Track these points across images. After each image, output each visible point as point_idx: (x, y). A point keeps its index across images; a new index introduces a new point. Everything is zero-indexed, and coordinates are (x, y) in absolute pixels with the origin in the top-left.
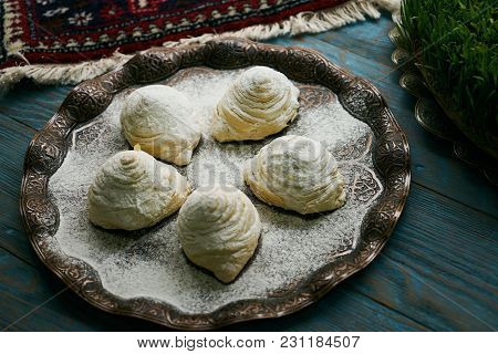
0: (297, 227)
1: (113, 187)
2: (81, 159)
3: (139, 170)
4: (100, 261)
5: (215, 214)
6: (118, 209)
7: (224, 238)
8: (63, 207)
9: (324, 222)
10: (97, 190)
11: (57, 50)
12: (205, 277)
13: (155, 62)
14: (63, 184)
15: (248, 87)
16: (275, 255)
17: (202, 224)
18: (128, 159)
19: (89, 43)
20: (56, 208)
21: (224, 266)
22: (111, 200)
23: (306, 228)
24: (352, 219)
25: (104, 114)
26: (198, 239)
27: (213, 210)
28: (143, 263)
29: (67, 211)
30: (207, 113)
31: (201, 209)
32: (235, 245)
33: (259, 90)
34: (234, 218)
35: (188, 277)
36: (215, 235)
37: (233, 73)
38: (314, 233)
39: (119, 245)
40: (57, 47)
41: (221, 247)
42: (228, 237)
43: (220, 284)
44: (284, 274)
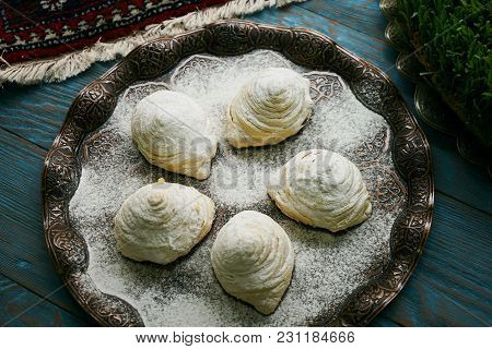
0: (327, 244)
1: (143, 228)
2: (96, 176)
3: (168, 210)
4: (138, 297)
5: (254, 257)
6: (151, 248)
7: (263, 278)
8: (89, 236)
9: (352, 237)
10: (127, 229)
11: (35, 44)
12: (245, 309)
13: (156, 56)
14: (83, 208)
15: (264, 98)
16: (310, 279)
17: (241, 267)
18: (156, 200)
19: (67, 33)
20: (81, 239)
21: (264, 302)
22: (142, 239)
23: (336, 245)
24: (380, 232)
25: (111, 120)
26: (237, 280)
27: (250, 255)
28: (181, 297)
29: (94, 240)
30: (217, 112)
31: (238, 254)
32: (273, 282)
33: (276, 101)
34: (271, 256)
35: (228, 310)
36: (254, 275)
37: (238, 60)
38: (345, 250)
39: (154, 277)
40: (35, 40)
41: (261, 286)
42: (266, 277)
43: (260, 316)
44: (321, 300)
